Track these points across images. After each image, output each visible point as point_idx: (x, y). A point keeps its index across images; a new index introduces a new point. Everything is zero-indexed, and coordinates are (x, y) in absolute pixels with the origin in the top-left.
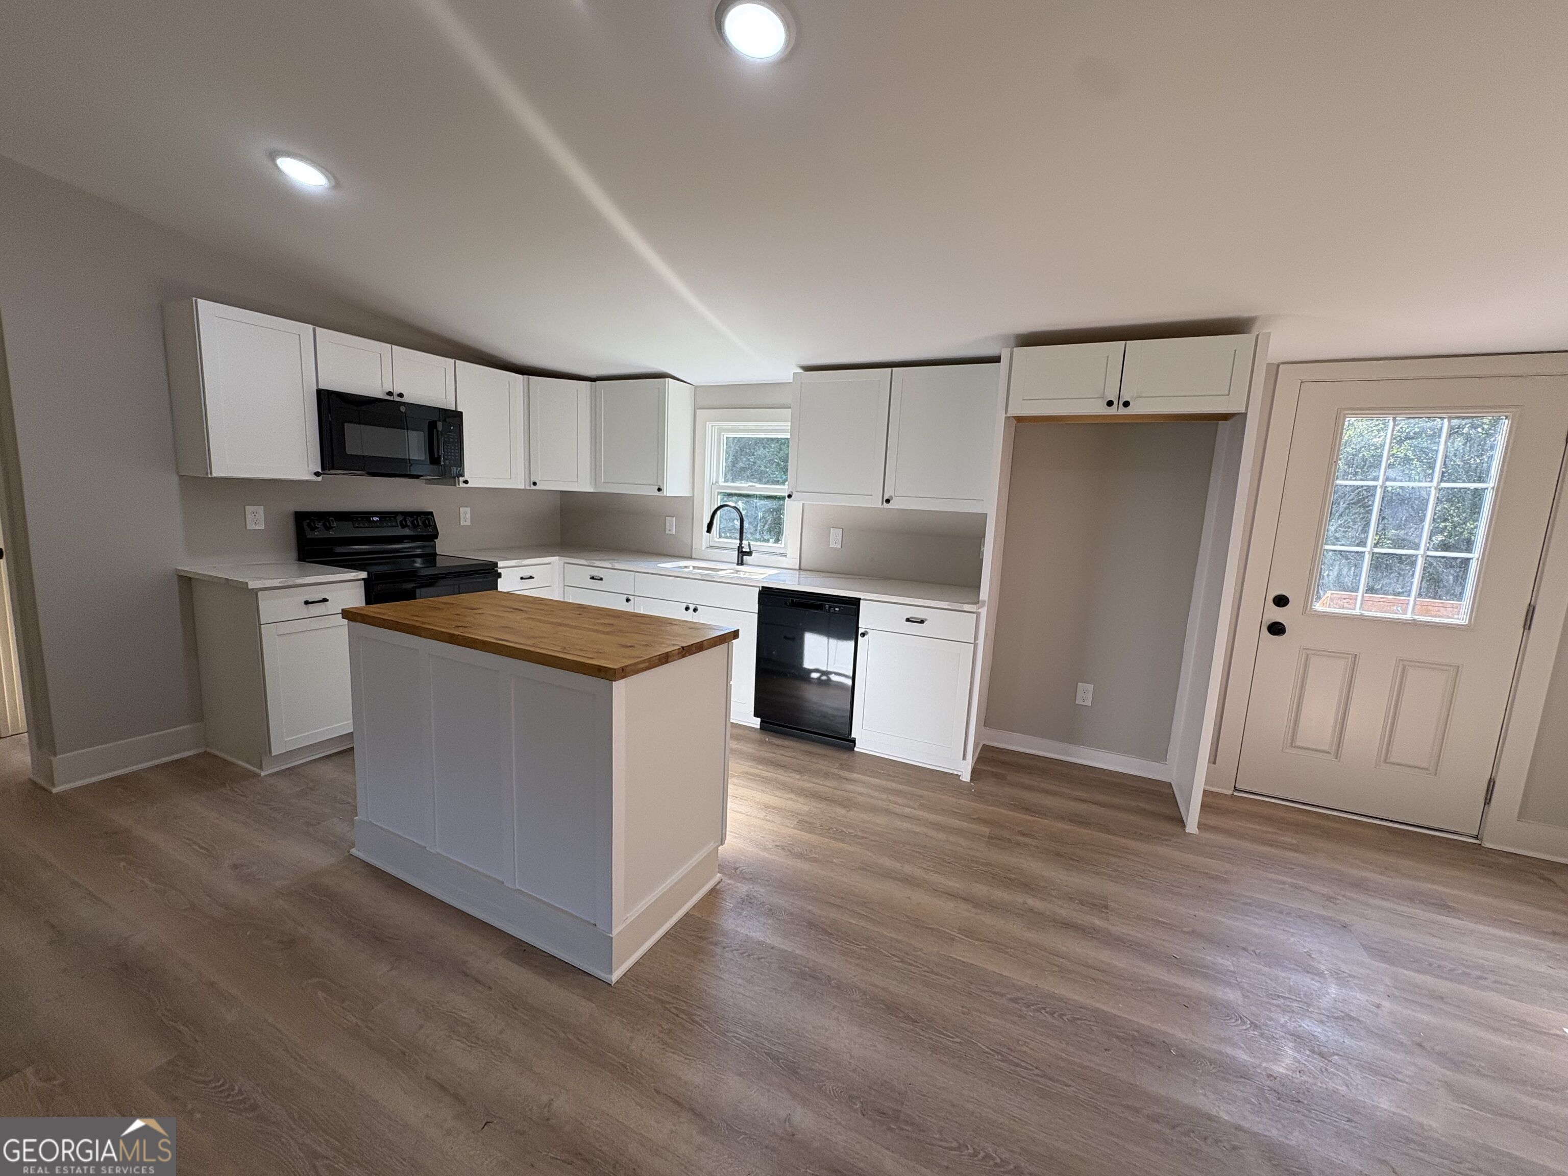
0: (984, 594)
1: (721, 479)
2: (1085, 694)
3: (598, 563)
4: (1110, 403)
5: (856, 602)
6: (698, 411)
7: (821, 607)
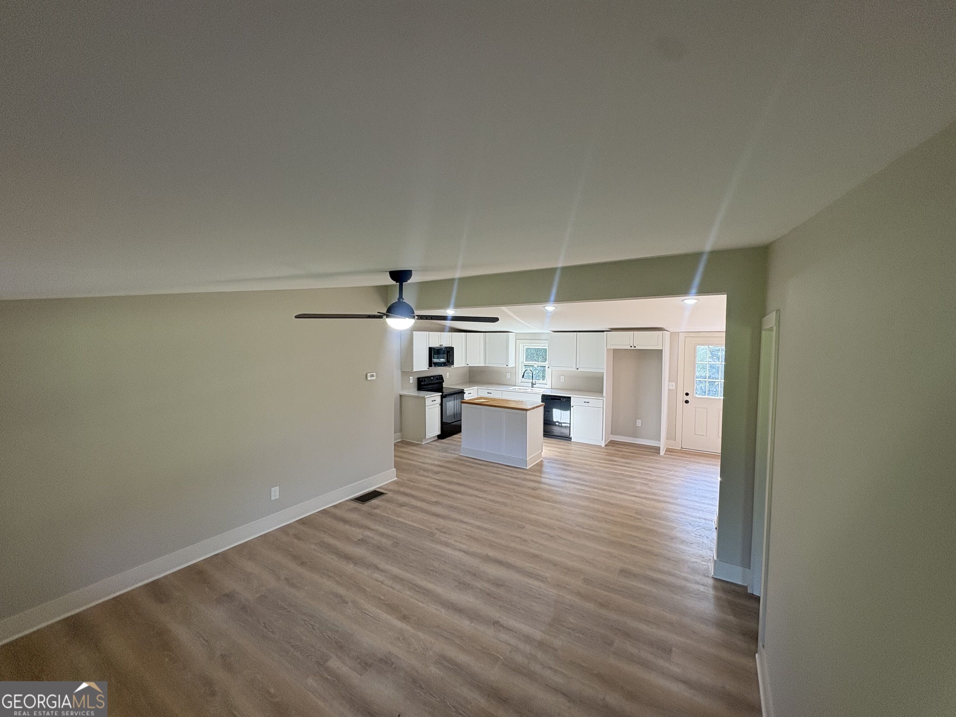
0: (604, 394)
1: (525, 360)
2: (639, 423)
3: (490, 388)
4: (631, 347)
5: (570, 398)
6: (517, 340)
7: (560, 399)
